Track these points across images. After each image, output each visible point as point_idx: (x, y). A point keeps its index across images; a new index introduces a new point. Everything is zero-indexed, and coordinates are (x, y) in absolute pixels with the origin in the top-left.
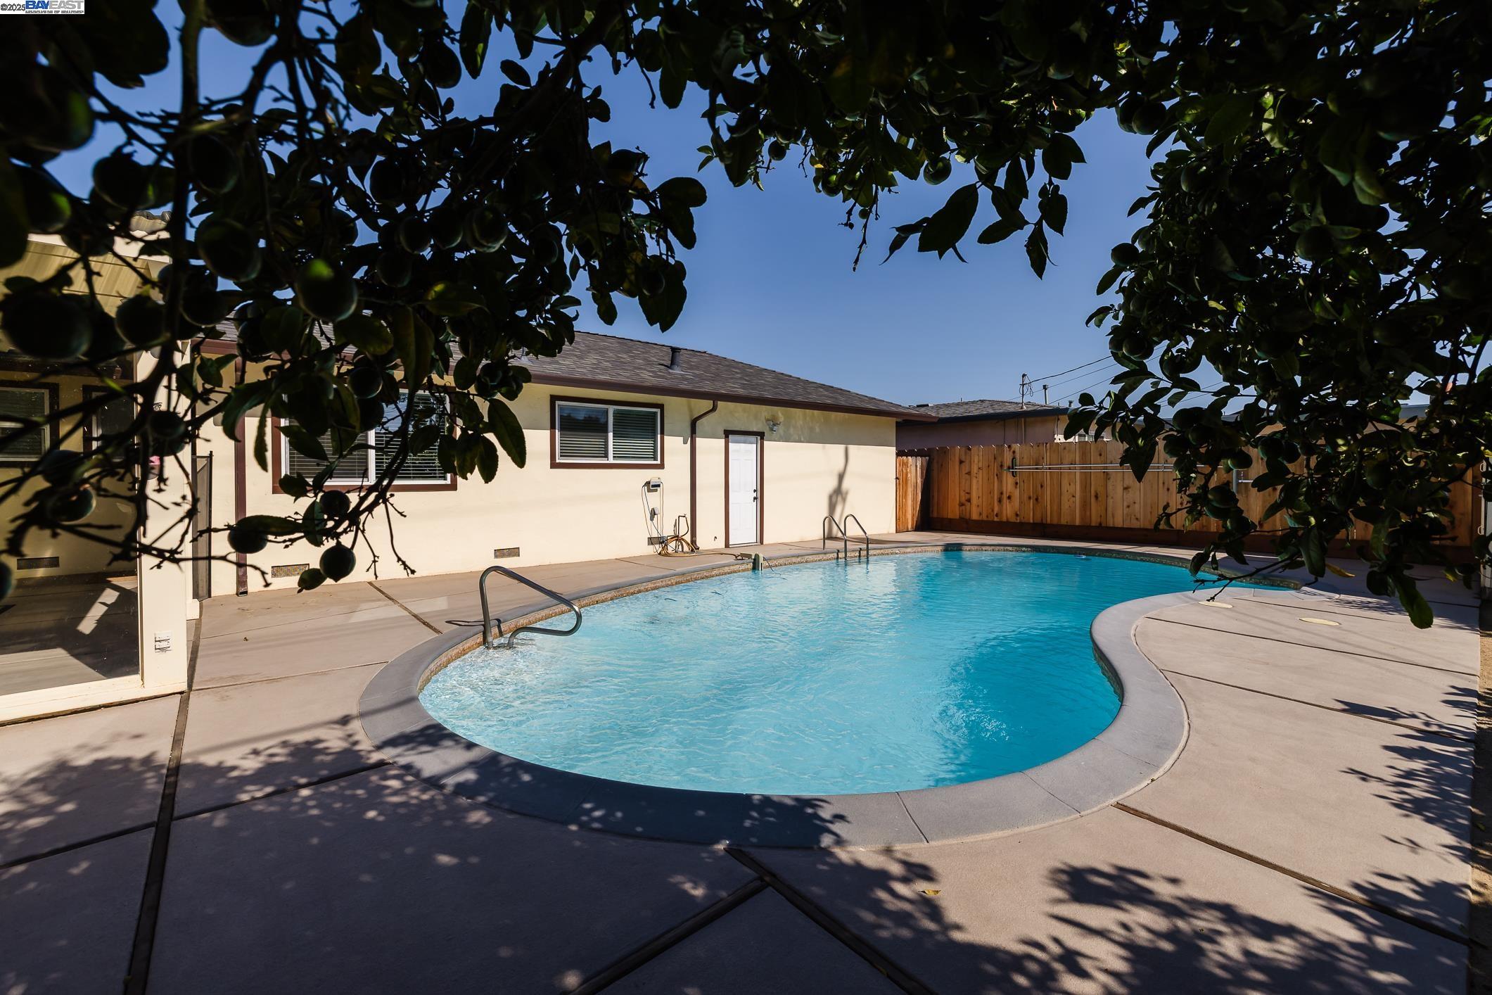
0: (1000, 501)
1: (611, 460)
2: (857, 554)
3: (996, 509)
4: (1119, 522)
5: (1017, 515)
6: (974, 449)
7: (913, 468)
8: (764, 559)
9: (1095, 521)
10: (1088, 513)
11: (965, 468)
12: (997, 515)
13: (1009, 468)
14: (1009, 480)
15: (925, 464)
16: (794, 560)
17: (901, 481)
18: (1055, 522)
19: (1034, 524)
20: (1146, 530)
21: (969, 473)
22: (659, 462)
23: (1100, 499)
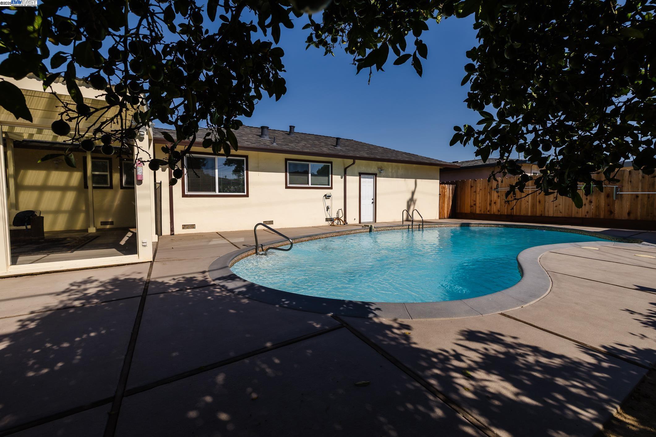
0: (490, 204)
1: (310, 186)
2: (418, 227)
3: (488, 209)
4: (551, 214)
5: (499, 211)
6: (478, 181)
7: (448, 190)
8: (375, 228)
9: (538, 214)
10: (535, 210)
11: (474, 189)
12: (489, 211)
13: (495, 189)
14: (495, 195)
15: (454, 188)
16: (388, 228)
17: (442, 196)
18: (518, 214)
20: (566, 217)
21: (475, 192)
22: (330, 186)
23: (541, 203)
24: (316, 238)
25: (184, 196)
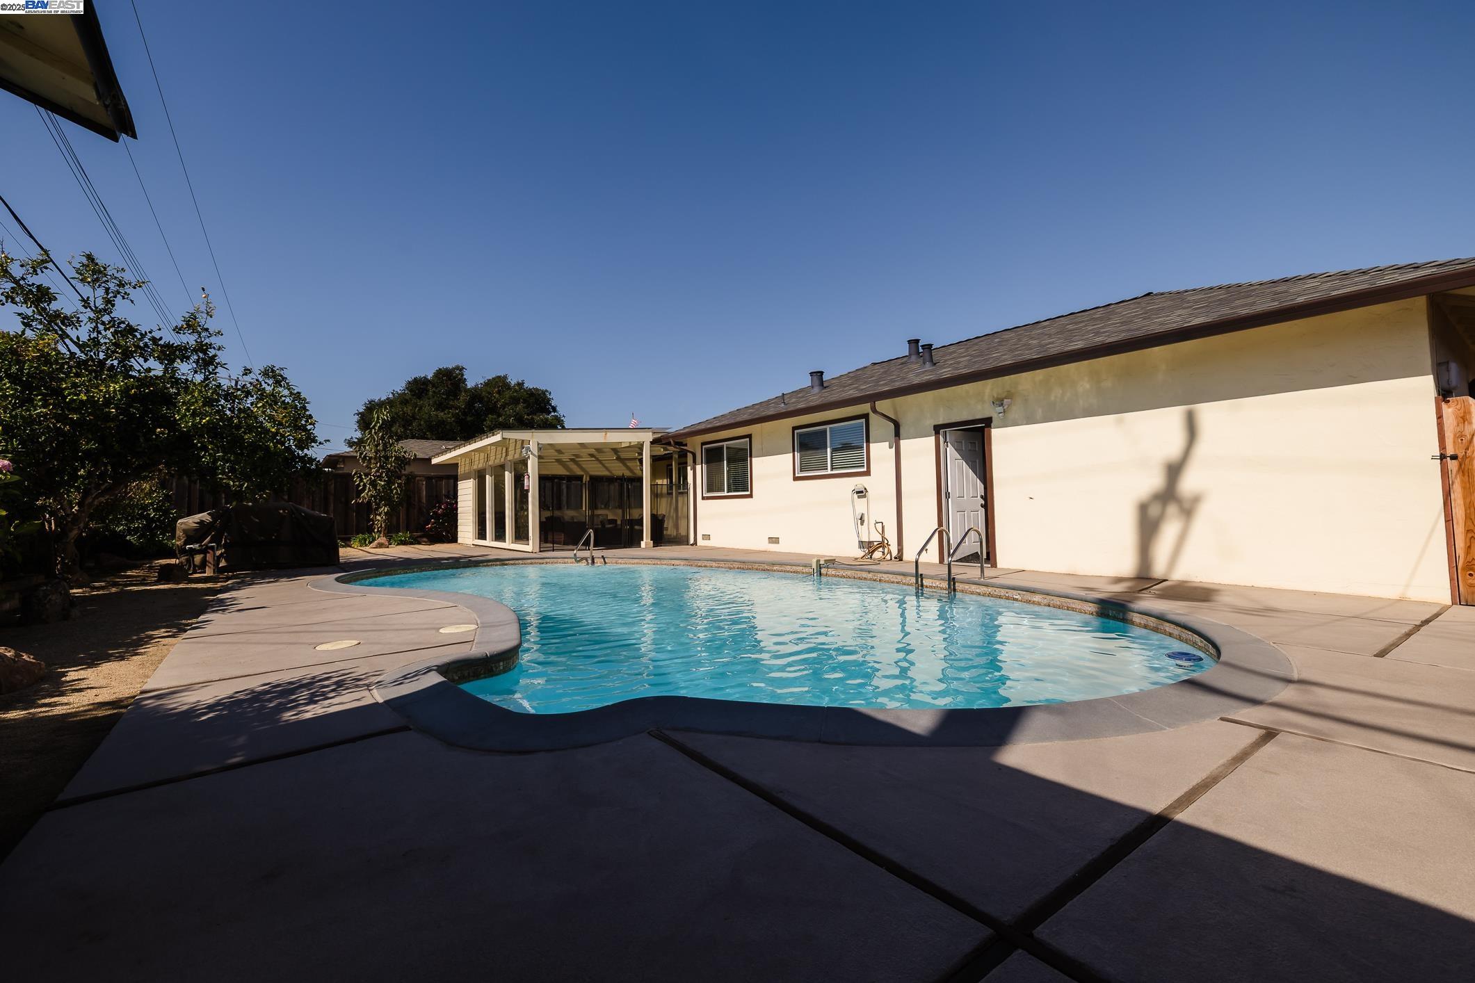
1: (830, 471)
22: (865, 470)
24: (699, 564)
25: (703, 498)
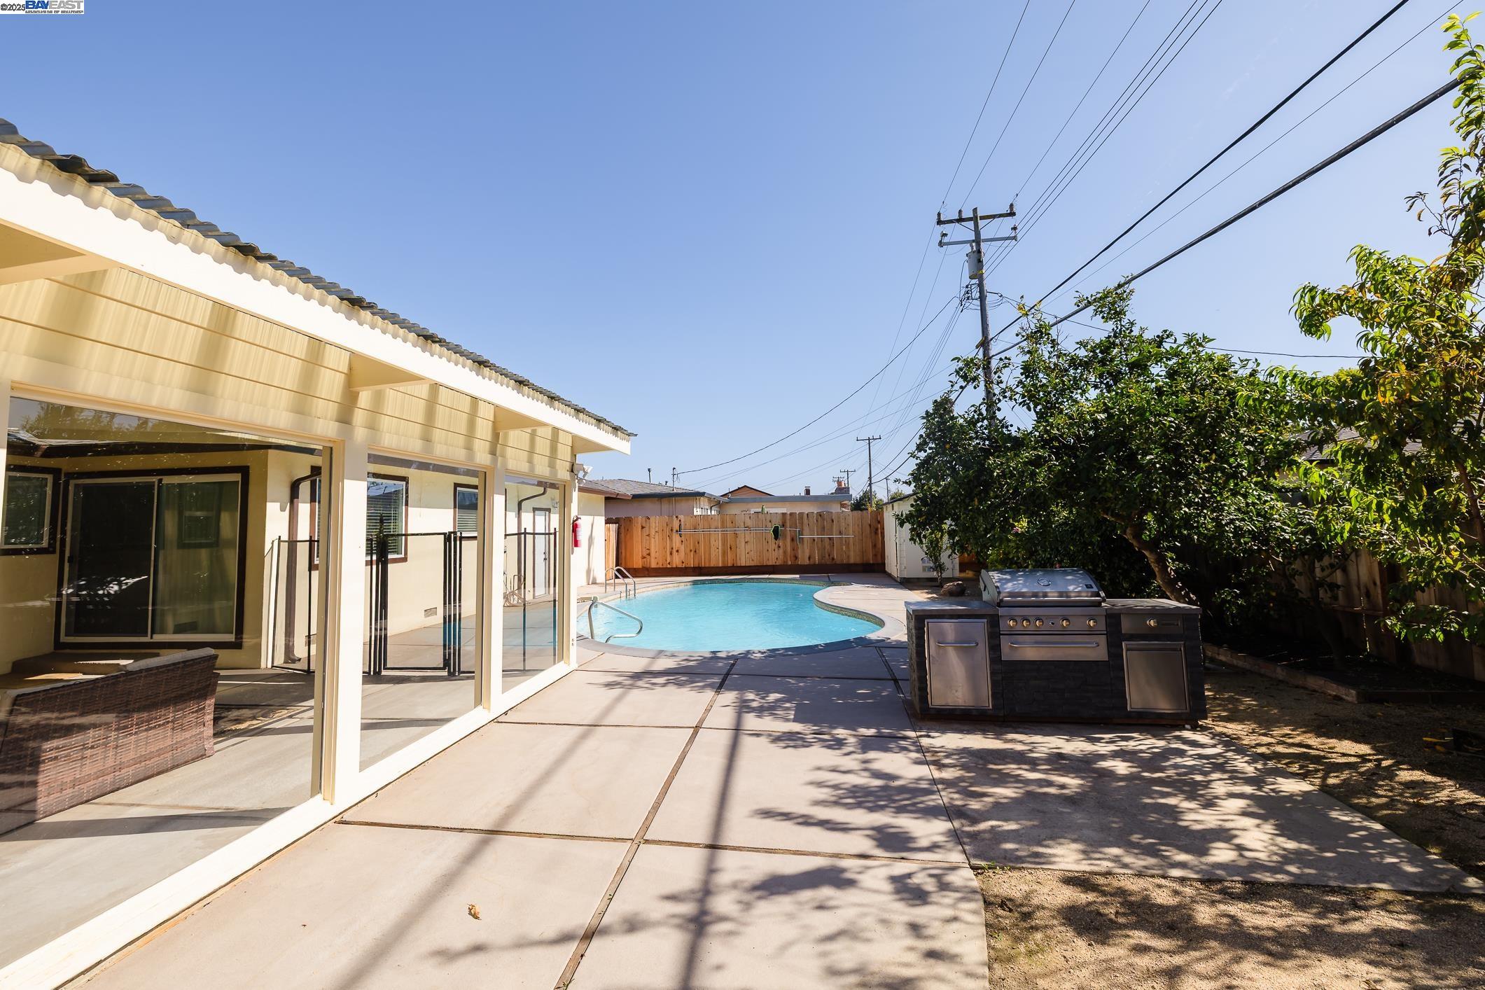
0: (671, 554)
3: (669, 559)
5: (683, 562)
6: (652, 519)
7: (612, 532)
9: (732, 563)
10: (726, 558)
11: (646, 531)
12: (669, 564)
13: (677, 531)
14: (676, 538)
15: (617, 529)
17: (608, 542)
18: (707, 565)
19: (694, 568)
21: (649, 535)
23: (732, 550)
